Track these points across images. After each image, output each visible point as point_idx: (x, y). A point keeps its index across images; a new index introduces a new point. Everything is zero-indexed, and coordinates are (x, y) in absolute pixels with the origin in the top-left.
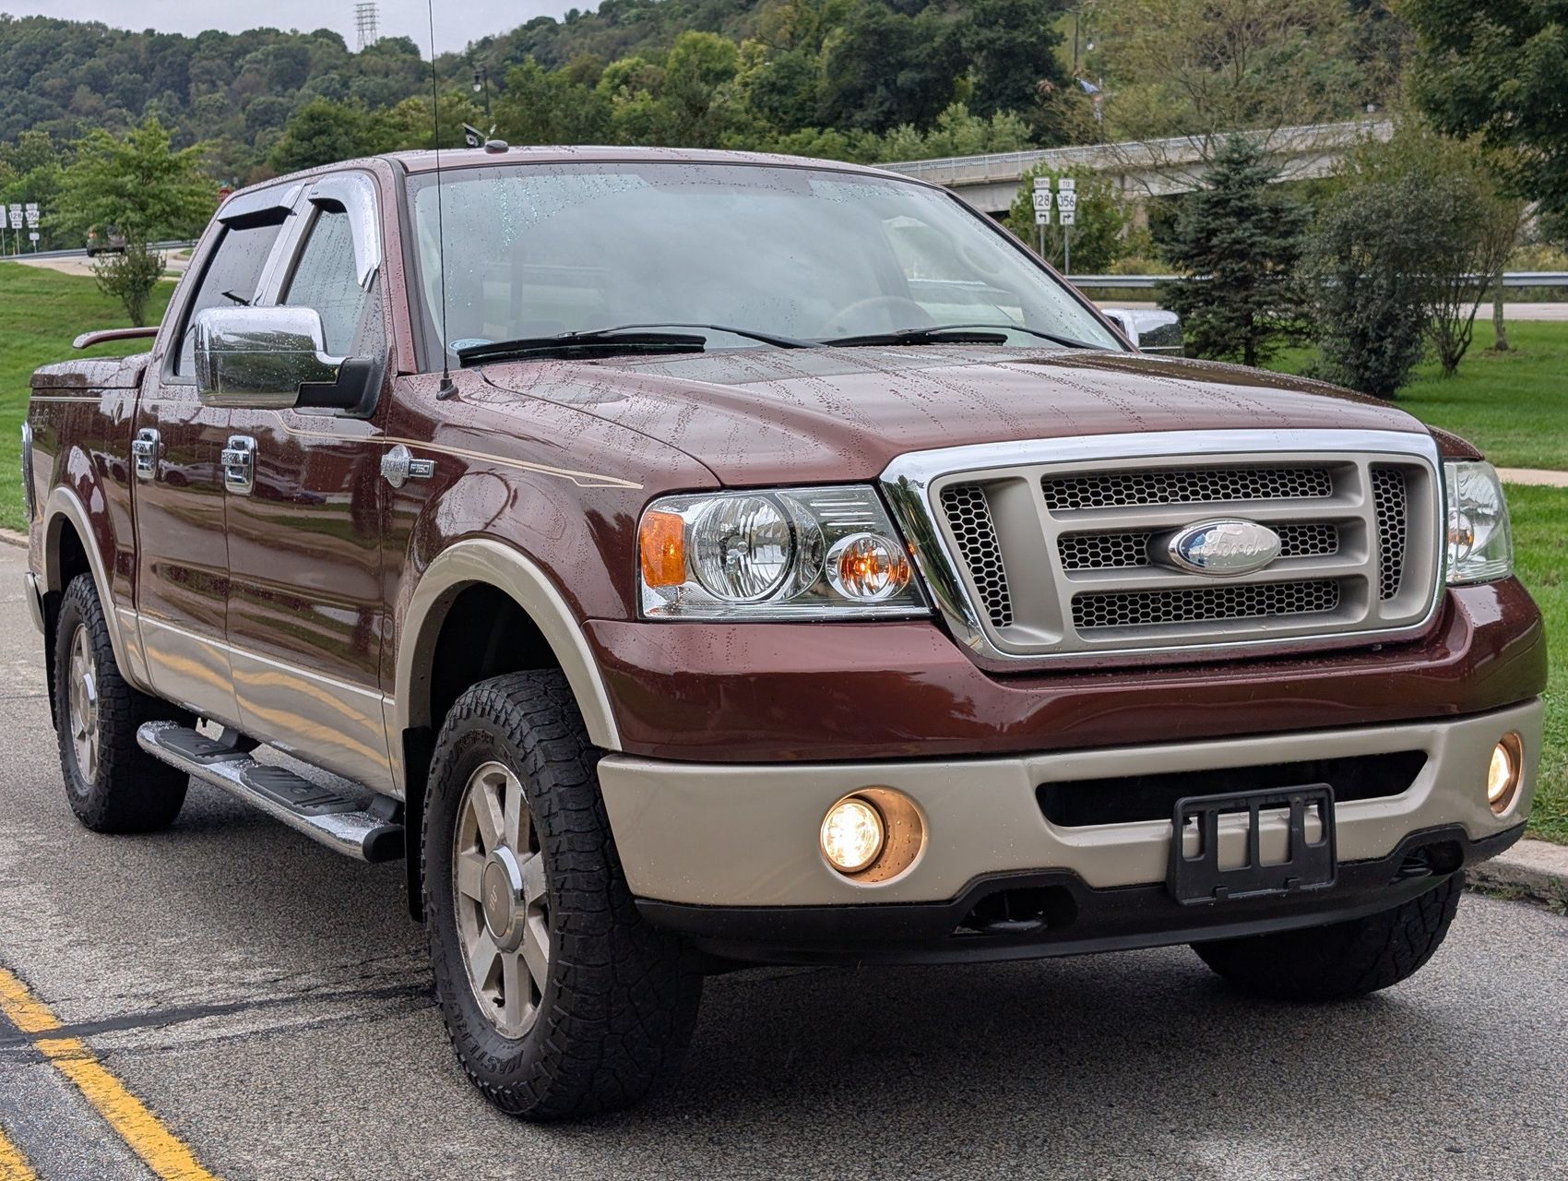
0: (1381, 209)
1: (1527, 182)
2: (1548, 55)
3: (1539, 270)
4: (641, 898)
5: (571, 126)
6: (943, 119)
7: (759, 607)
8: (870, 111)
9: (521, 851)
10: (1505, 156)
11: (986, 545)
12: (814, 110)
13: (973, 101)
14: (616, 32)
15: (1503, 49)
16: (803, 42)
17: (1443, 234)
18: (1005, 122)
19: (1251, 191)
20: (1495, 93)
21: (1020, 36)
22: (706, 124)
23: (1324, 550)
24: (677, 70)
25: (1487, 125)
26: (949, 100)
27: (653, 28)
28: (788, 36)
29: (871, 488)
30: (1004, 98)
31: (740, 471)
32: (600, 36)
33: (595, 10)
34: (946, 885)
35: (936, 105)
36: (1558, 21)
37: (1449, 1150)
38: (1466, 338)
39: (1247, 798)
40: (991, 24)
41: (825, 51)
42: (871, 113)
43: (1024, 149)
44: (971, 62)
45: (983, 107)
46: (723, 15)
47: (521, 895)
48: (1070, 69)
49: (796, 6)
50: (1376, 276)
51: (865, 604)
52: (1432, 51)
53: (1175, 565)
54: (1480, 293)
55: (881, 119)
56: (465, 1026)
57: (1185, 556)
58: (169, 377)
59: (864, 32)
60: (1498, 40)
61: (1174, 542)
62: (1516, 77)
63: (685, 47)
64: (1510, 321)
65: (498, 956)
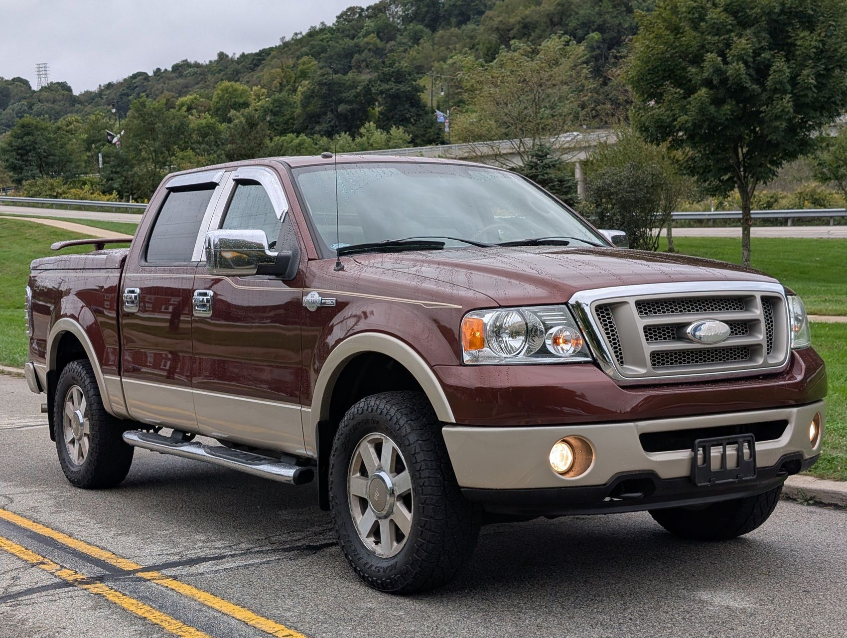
0: (617, 180)
1: (690, 167)
2: (702, 103)
3: (682, 211)
4: (464, 487)
5: (167, 131)
6: (362, 130)
7: (514, 359)
8: (323, 125)
9: (391, 472)
10: (679, 154)
11: (612, 331)
12: (293, 124)
13: (379, 121)
14: (181, 81)
15: (678, 100)
16: (287, 88)
17: (648, 193)
18: (397, 132)
19: (548, 171)
20: (675, 123)
21: (403, 88)
22: (257, 132)
23: (743, 333)
24: (218, 103)
25: (670, 139)
26: (366, 120)
27: (202, 79)
28: (278, 85)
29: (564, 306)
30: (394, 119)
31: (506, 299)
32: (173, 83)
33: (170, 69)
34: (603, 478)
35: (358, 123)
36: (706, 87)
37: (805, 591)
38: (656, 246)
39: (722, 440)
40: (387, 81)
41: (299, 93)
42: (324, 126)
43: (407, 147)
44: (377, 100)
45: (384, 124)
46: (240, 73)
47: (392, 492)
48: (429, 105)
49: (283, 69)
50: (614, 215)
51: (561, 357)
52: (643, 101)
53: (689, 339)
54: (662, 223)
55: (330, 129)
56: (358, 554)
57: (694, 335)
58: (143, 262)
59: (320, 84)
60: (676, 96)
61: (689, 330)
62: (686, 114)
63: (222, 90)
64: (675, 237)
65: (376, 522)
